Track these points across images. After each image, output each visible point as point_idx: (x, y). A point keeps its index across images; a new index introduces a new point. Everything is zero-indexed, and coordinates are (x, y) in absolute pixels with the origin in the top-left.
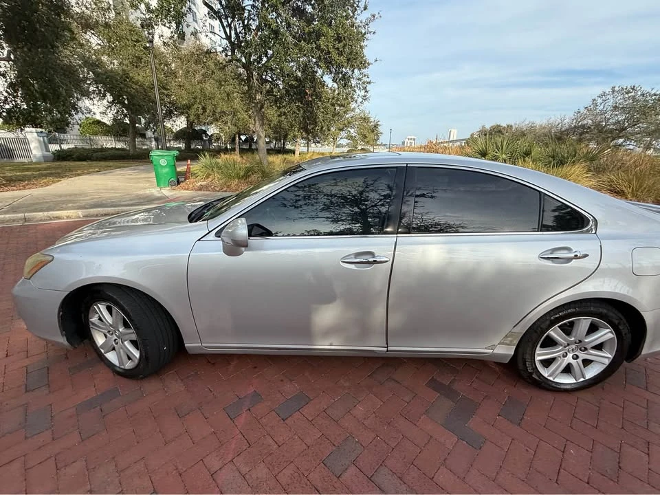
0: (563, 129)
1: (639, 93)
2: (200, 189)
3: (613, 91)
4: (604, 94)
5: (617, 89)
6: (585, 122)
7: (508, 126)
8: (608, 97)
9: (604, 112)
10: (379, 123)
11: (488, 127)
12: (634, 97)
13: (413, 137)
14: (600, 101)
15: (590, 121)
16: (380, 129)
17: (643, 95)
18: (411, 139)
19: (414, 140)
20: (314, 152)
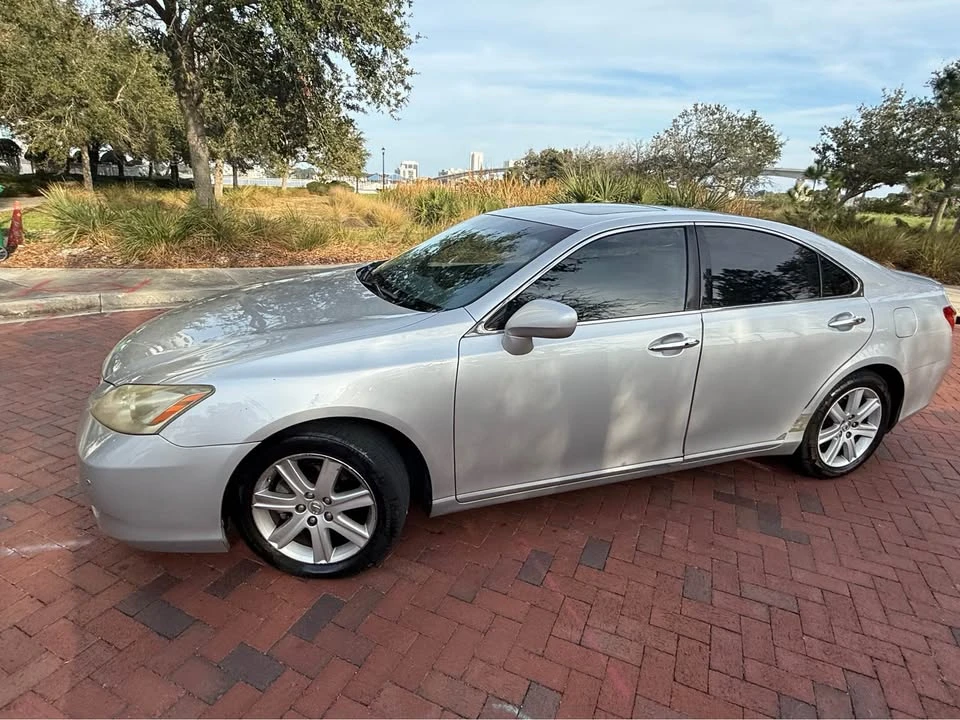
0: (641, 160)
1: (725, 116)
2: (75, 263)
3: (696, 110)
4: (685, 114)
5: (699, 107)
6: (666, 151)
7: (566, 151)
8: (691, 117)
9: (687, 139)
10: (362, 136)
11: (538, 152)
12: (720, 121)
13: (413, 163)
14: (682, 123)
15: (672, 151)
16: (365, 146)
17: (728, 118)
18: (410, 166)
19: (416, 167)
20: (255, 186)
